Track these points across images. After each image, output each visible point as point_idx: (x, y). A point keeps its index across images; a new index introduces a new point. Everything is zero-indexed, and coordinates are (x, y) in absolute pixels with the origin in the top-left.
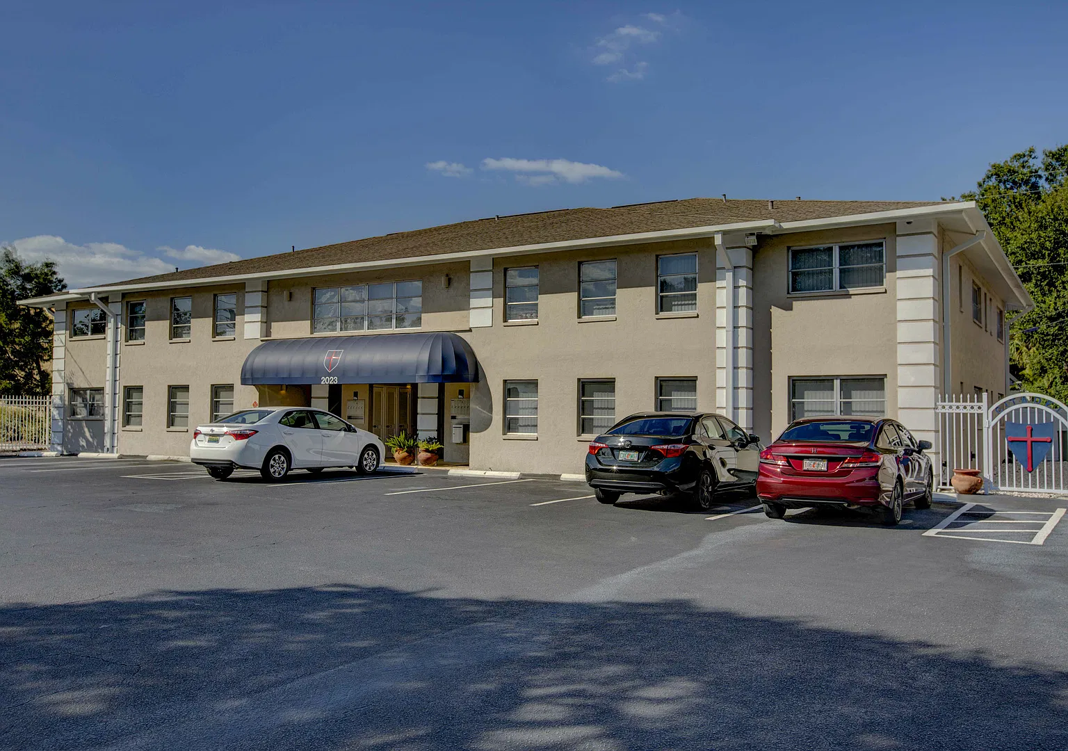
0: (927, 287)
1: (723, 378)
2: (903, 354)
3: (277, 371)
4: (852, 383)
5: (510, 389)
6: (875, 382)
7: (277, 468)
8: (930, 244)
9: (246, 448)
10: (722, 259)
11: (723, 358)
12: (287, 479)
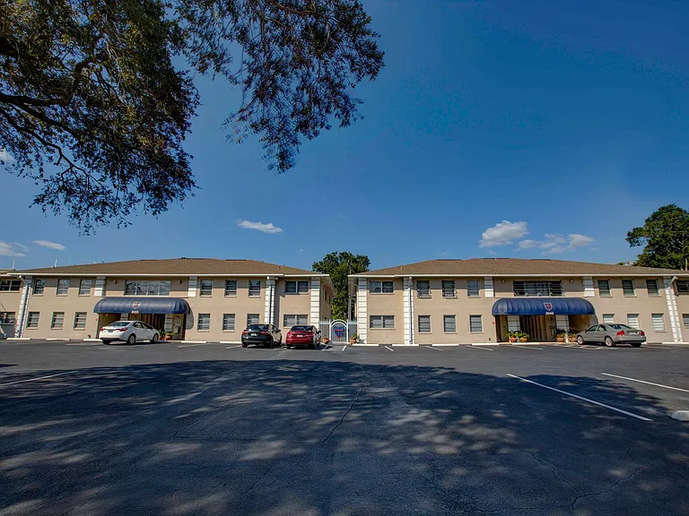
0: (318, 293)
1: (267, 314)
2: (312, 310)
3: (107, 308)
4: (299, 316)
5: (201, 316)
6: (305, 316)
7: (132, 341)
8: (318, 283)
9: (123, 335)
10: (268, 283)
11: (267, 309)
12: (135, 344)
